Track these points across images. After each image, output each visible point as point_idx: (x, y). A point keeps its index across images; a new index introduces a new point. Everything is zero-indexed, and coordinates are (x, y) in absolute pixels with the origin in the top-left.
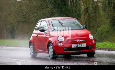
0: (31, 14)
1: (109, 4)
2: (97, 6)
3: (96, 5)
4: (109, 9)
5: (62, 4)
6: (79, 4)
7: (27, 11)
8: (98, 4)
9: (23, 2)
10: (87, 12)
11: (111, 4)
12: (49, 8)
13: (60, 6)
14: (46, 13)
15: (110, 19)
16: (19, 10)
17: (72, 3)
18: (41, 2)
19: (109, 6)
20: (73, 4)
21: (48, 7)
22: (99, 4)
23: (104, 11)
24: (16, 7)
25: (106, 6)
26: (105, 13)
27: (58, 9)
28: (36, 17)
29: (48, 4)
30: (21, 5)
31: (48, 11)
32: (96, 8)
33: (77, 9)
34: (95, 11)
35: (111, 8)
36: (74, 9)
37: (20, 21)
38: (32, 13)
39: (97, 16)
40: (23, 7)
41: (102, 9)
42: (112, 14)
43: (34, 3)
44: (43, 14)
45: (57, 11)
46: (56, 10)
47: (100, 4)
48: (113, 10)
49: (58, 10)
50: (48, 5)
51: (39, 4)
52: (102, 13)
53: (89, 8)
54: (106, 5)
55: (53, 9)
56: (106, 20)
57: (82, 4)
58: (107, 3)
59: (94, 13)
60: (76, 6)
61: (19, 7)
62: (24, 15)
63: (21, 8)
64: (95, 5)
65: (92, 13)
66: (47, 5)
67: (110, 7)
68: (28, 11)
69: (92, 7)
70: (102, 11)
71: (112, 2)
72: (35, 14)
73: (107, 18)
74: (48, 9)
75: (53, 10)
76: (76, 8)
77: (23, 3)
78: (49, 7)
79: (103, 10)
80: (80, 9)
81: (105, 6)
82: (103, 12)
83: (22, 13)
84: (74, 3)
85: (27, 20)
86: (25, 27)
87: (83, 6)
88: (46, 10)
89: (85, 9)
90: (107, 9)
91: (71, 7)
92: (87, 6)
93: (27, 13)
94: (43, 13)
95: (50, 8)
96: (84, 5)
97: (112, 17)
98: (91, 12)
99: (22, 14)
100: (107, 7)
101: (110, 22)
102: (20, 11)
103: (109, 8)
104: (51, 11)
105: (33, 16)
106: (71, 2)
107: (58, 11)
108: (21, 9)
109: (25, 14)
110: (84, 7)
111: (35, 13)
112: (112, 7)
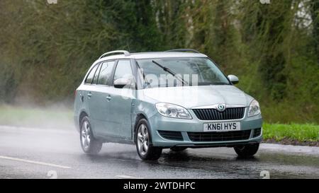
0: (57, 44)
1: (258, 24)
2: (229, 27)
3: (225, 24)
4: (259, 36)
5: (138, 20)
6: (183, 22)
7: (48, 36)
8: (231, 24)
9: (38, 11)
10: (203, 42)
12: (104, 31)
13: (133, 26)
14: (96, 43)
15: (259, 61)
16: (28, 33)
17: (164, 19)
18: (85, 15)
19: (259, 29)
20: (166, 22)
21: (102, 26)
22: (234, 23)
23: (247, 40)
24: (21, 24)
25: (251, 28)
26: (248, 47)
27: (128, 32)
28: (70, 50)
29: (103, 18)
30: (34, 19)
31: (101, 37)
32: (225, 33)
33: (177, 34)
34: (221, 40)
35: (263, 34)
36: (169, 33)
37: (28, 61)
38: (61, 40)
39: (226, 53)
40: (37, 24)
41: (240, 36)
42: (266, 49)
43: (67, 15)
44: (88, 44)
45: (125, 37)
46: (123, 34)
47: (237, 24)
48: (269, 40)
49: (128, 34)
50: (102, 21)
51: (79, 18)
52: (239, 45)
53: (207, 33)
54: (251, 25)
55: (115, 33)
56: (252, 64)
57: (190, 21)
58: (253, 21)
59: (219, 45)
61: (29, 24)
62: (39, 47)
63: (33, 27)
64: (223, 25)
65: (215, 45)
66: (100, 20)
67: (261, 32)
68: (51, 36)
69: (216, 31)
70: (240, 41)
71: (266, 20)
72: (67, 44)
73: (253, 60)
74: (104, 33)
75: (114, 36)
76: (174, 32)
77: (37, 14)
78: (104, 26)
79: (242, 39)
80: (184, 35)
81: (249, 27)
82: (243, 42)
83: (35, 40)
84: (170, 19)
85: (48, 57)
86: (41, 76)
88: (97, 34)
89: (196, 34)
90: (253, 38)
91: (163, 29)
92: (203, 27)
93: (49, 39)
94: (89, 41)
95: (107, 31)
96: (194, 25)
97: (266, 56)
98: (212, 43)
99: (35, 43)
100: (253, 30)
101: (261, 70)
102: (30, 35)
103: (258, 33)
104: (110, 37)
105: (64, 50)
106: (161, 15)
107: (128, 39)
108: (34, 30)
109: (42, 42)
110: (195, 29)
111: (67, 41)
112: (267, 31)
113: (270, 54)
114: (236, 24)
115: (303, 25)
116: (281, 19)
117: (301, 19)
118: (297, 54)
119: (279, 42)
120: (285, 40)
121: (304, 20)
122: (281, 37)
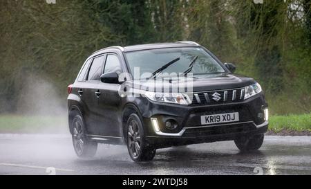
0: (56, 50)
1: (252, 19)
2: (224, 23)
3: (220, 21)
4: (254, 31)
5: (134, 22)
6: (179, 21)
7: (46, 42)
8: (226, 20)
9: (35, 18)
11: (259, 18)
12: (101, 33)
13: (130, 27)
14: (95, 46)
16: (26, 40)
17: (160, 19)
18: (81, 19)
19: (254, 24)
20: (161, 22)
21: (98, 29)
22: (229, 20)
23: (242, 35)
24: (18, 32)
25: (245, 23)
26: (243, 42)
27: (124, 33)
28: (69, 55)
29: (99, 22)
30: (30, 27)
31: (99, 40)
32: (220, 30)
33: (174, 34)
34: (217, 37)
35: (257, 28)
36: (165, 32)
38: (59, 45)
39: (223, 50)
40: (35, 31)
41: (235, 32)
42: (261, 43)
43: (64, 20)
44: (86, 47)
45: (122, 39)
46: (120, 36)
48: (264, 33)
49: (124, 36)
50: (99, 24)
51: (76, 23)
52: (235, 41)
53: (202, 30)
54: (244, 20)
55: (112, 35)
56: (248, 59)
57: (186, 19)
58: (247, 16)
59: (216, 42)
60: (171, 26)
61: (26, 32)
62: (37, 53)
63: (30, 35)
64: (218, 22)
65: (211, 42)
66: (96, 24)
67: (255, 26)
68: (48, 43)
69: (211, 27)
70: (235, 37)
71: (260, 14)
72: (65, 48)
73: (249, 55)
74: (100, 36)
75: (111, 39)
76: (170, 31)
77: (34, 21)
78: (100, 30)
79: (238, 35)
80: (181, 33)
81: (243, 23)
82: (238, 38)
83: (33, 47)
84: (165, 19)
85: (47, 64)
87: (187, 26)
88: (94, 37)
89: (192, 32)
90: (248, 32)
91: (158, 28)
92: (198, 25)
93: (46, 46)
94: (87, 45)
95: (104, 34)
96: (189, 23)
98: (208, 39)
99: (34, 50)
100: (248, 25)
101: (257, 64)
102: (27, 42)
103: (252, 28)
104: (108, 40)
105: (62, 55)
106: (156, 16)
107: (125, 40)
108: (31, 38)
109: (39, 48)
110: (190, 27)
111: (65, 46)
112: (261, 25)
113: (265, 48)
114: (230, 20)
115: (296, 17)
116: (274, 13)
117: (295, 12)
118: (291, 46)
119: (273, 35)
120: (279, 33)
121: (297, 13)
122: (275, 30)
